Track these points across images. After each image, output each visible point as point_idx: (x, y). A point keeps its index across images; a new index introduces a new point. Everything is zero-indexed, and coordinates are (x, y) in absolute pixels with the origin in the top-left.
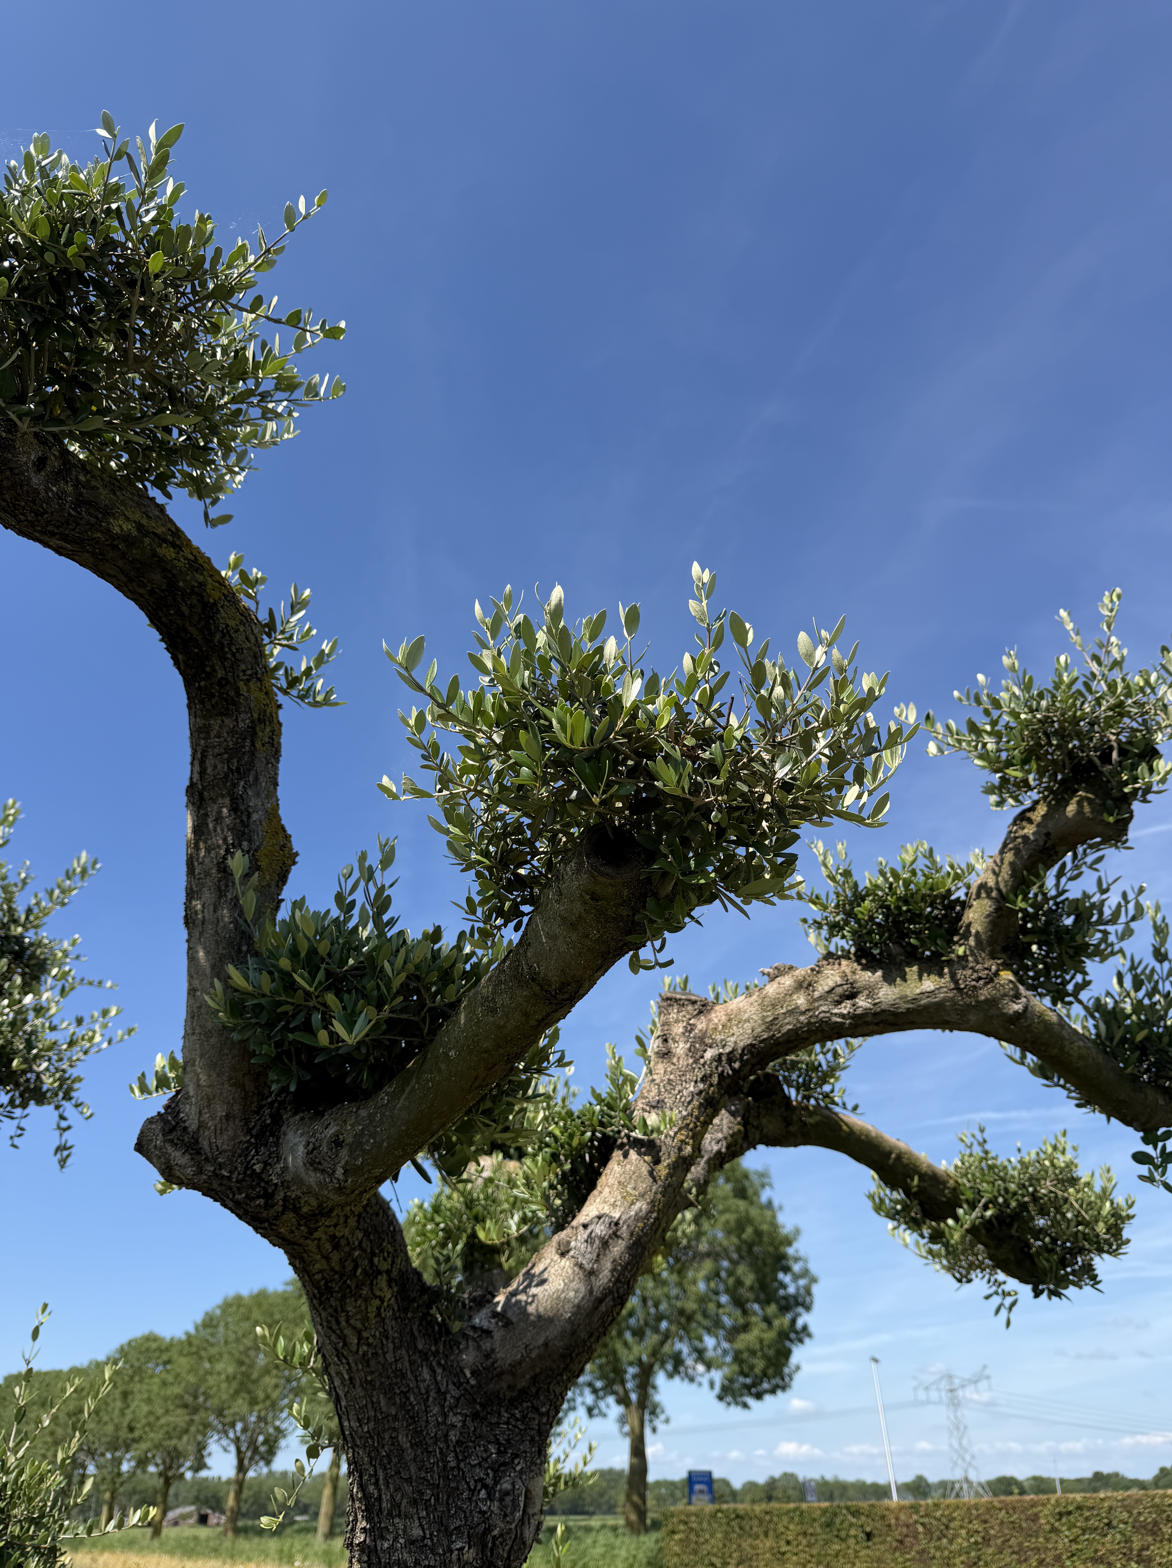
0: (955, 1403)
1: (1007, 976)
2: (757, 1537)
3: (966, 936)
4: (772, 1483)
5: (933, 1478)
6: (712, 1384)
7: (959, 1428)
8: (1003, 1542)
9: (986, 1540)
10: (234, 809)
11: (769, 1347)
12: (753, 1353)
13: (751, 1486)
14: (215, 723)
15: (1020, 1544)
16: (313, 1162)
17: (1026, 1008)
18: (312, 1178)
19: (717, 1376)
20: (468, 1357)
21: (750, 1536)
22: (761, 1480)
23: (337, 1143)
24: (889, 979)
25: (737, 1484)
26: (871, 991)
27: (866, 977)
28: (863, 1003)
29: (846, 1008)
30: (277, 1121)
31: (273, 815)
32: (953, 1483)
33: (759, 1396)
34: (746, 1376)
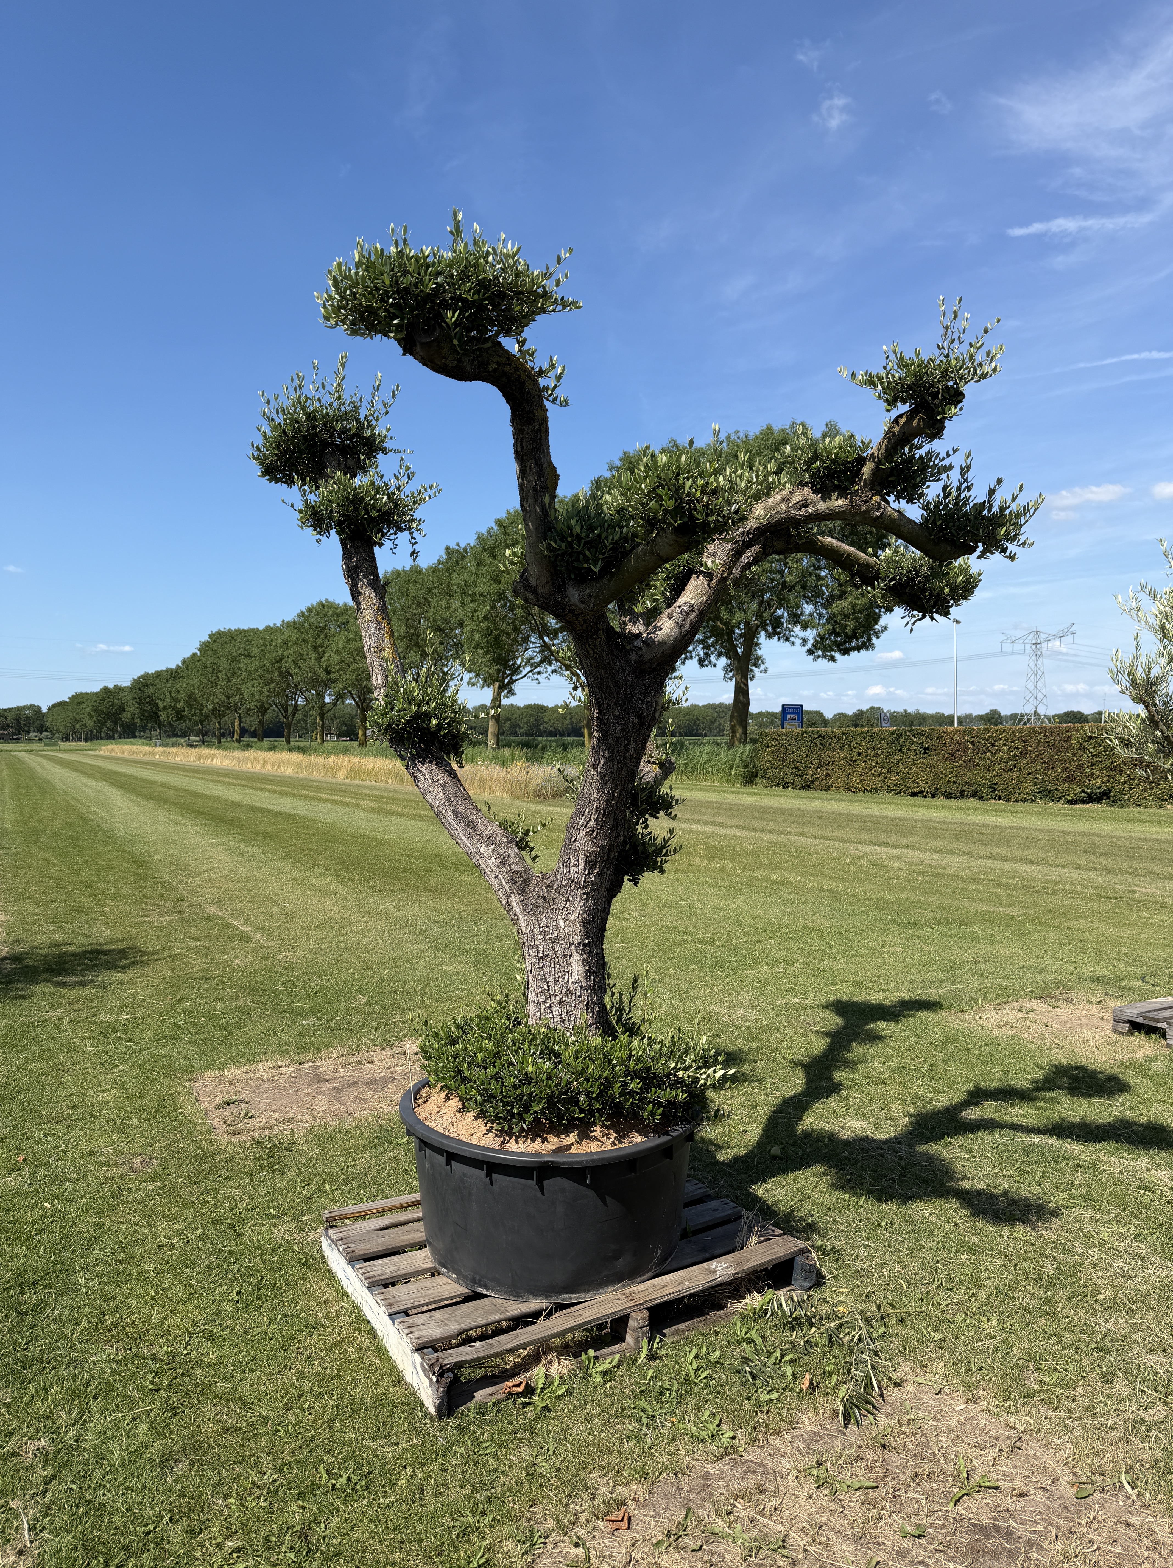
0: (1038, 654)
1: (876, 499)
2: (834, 749)
3: (860, 480)
4: (860, 714)
5: (1005, 711)
6: (805, 641)
7: (1037, 674)
8: (1037, 756)
9: (1023, 754)
10: (536, 464)
11: (860, 612)
12: (846, 616)
13: (841, 717)
14: (526, 428)
15: (1051, 758)
16: (582, 601)
17: (882, 514)
18: (582, 606)
19: (811, 634)
20: (633, 657)
21: (828, 749)
22: (850, 712)
23: (590, 596)
24: (823, 499)
25: (829, 715)
26: (815, 504)
27: (814, 497)
28: (810, 510)
29: (802, 512)
30: (564, 584)
31: (550, 463)
32: (1022, 715)
33: (846, 652)
34: (838, 635)
